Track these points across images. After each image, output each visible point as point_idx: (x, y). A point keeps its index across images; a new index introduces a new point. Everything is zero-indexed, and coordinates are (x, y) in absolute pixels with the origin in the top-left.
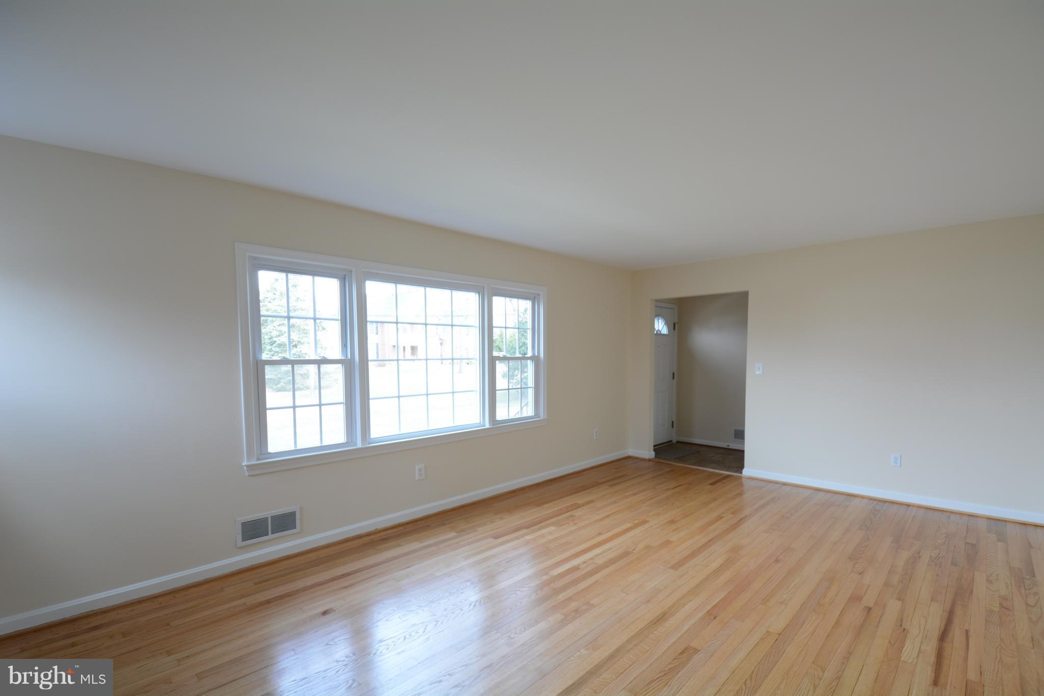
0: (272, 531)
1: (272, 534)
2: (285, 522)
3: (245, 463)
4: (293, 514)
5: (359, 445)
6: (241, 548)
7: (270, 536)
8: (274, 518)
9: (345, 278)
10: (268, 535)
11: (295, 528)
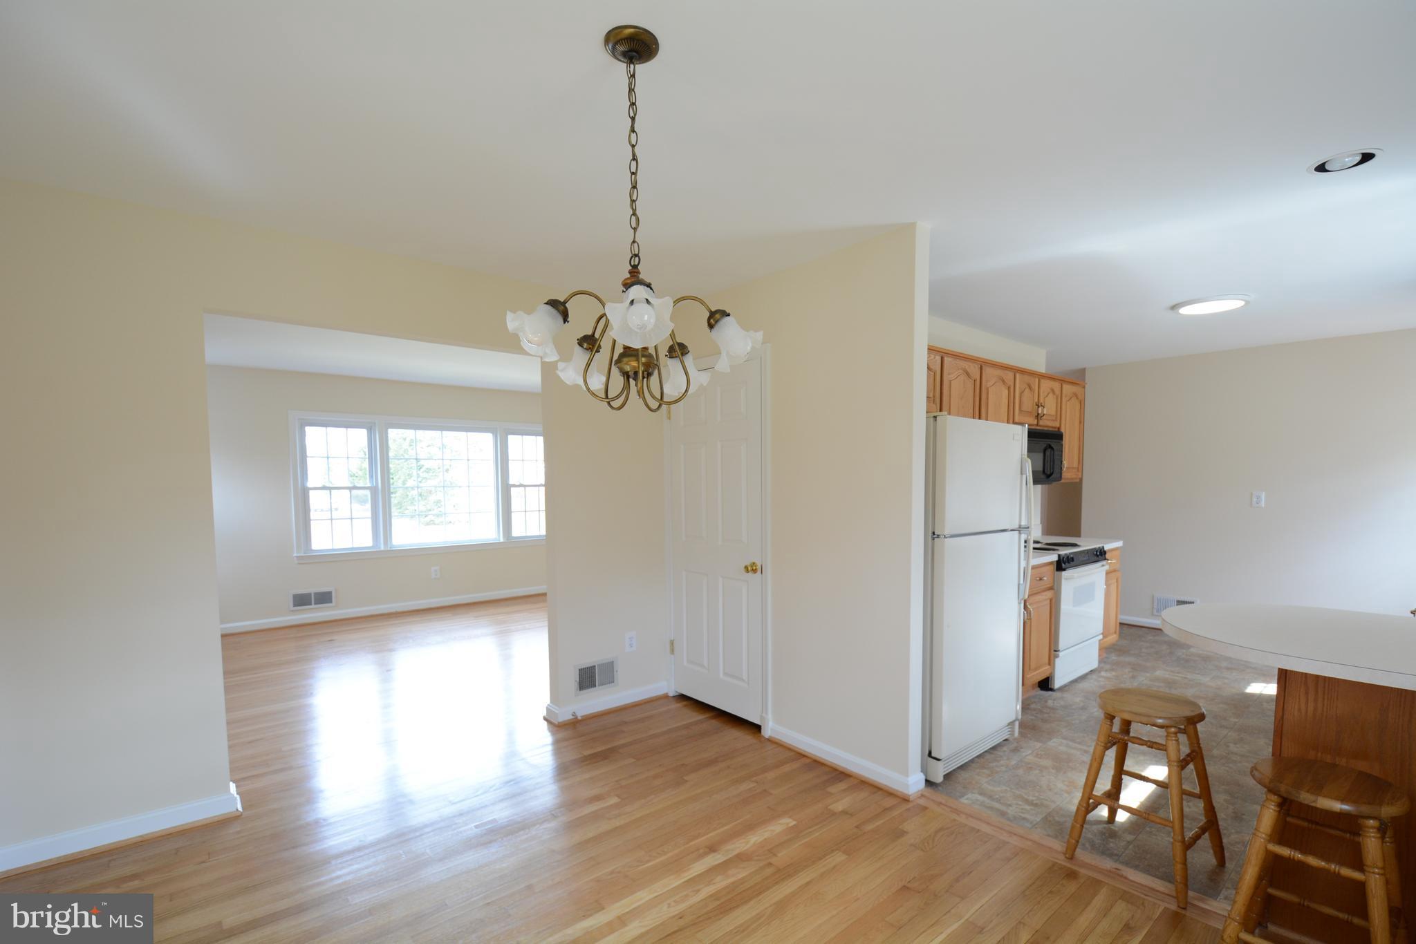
0: (315, 602)
1: (315, 604)
2: (324, 598)
3: (295, 555)
4: (329, 593)
5: (382, 548)
6: (293, 611)
7: (313, 606)
8: (316, 594)
9: (371, 429)
10: (311, 604)
11: (331, 602)
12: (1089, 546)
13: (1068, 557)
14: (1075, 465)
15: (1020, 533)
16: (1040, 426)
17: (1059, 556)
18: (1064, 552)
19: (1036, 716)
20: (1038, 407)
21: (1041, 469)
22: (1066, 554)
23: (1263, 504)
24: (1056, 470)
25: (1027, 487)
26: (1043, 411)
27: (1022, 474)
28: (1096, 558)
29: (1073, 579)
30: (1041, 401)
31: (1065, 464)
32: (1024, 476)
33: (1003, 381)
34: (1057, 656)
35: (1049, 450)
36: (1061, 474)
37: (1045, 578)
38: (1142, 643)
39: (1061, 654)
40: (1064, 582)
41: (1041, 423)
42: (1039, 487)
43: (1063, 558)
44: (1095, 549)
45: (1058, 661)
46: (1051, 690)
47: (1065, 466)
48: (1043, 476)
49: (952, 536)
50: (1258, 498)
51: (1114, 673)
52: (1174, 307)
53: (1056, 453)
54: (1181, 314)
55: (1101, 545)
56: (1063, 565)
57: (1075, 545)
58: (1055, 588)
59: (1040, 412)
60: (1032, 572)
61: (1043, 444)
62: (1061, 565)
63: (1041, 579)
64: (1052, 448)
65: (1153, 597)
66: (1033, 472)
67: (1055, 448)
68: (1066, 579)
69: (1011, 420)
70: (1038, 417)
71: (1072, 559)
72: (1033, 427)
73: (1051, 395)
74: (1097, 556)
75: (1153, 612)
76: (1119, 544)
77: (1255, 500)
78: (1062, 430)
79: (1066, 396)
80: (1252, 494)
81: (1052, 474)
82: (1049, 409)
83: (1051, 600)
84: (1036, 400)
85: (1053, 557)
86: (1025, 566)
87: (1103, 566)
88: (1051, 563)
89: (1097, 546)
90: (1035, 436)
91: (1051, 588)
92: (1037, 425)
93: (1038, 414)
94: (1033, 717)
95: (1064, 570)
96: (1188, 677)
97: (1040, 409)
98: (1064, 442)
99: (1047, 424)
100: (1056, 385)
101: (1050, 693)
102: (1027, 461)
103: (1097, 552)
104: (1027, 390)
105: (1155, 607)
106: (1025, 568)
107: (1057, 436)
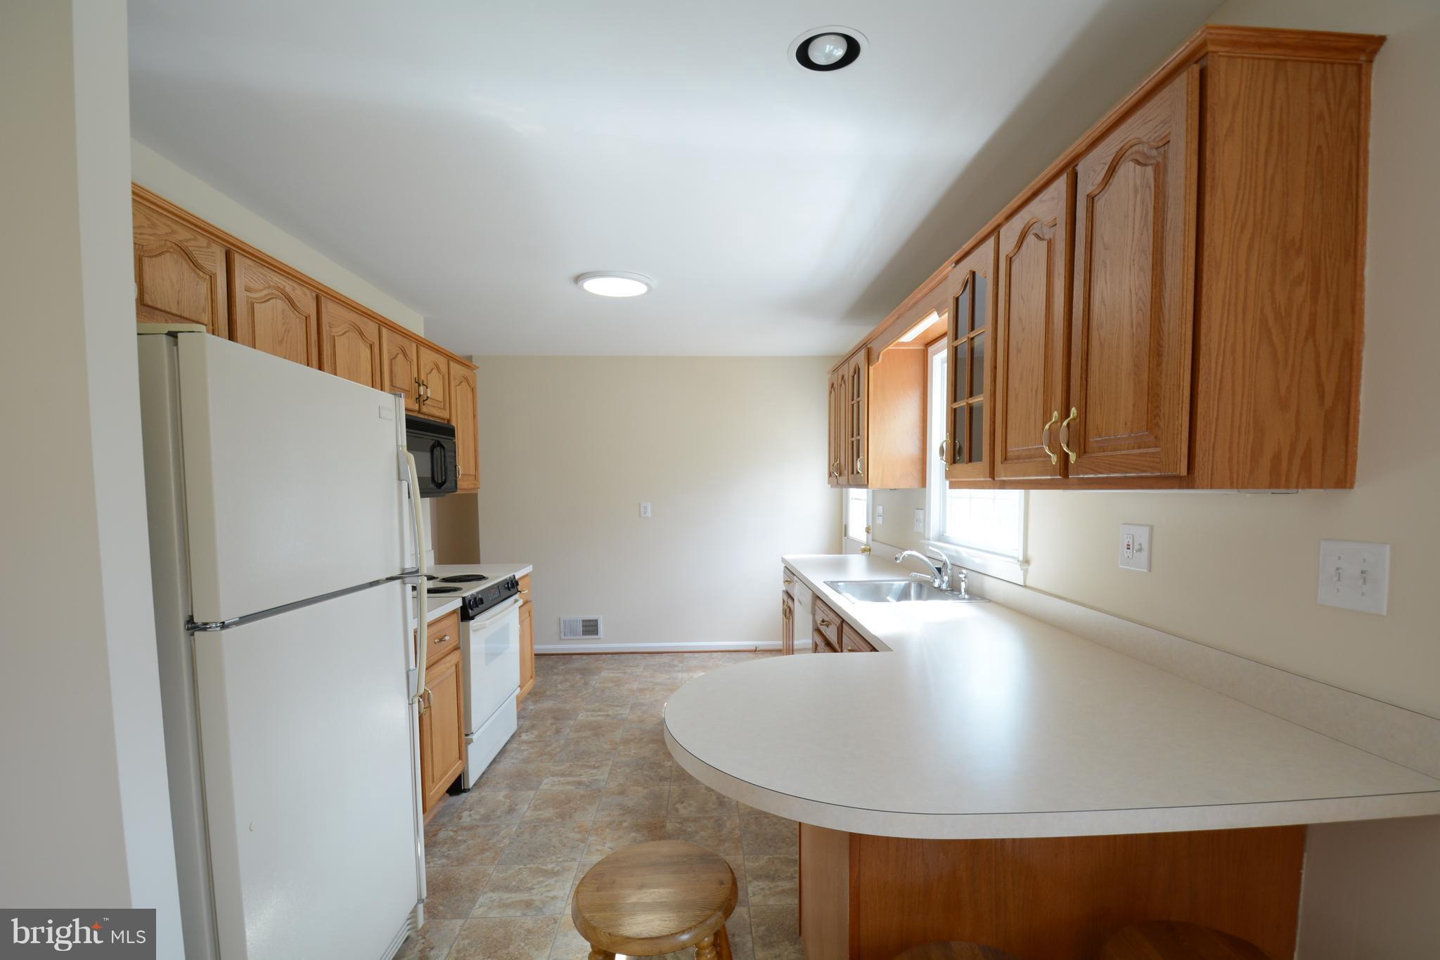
12: (500, 577)
13: (475, 598)
14: (472, 472)
15: (404, 583)
16: (424, 414)
17: (464, 599)
18: (471, 590)
19: (448, 857)
20: (419, 385)
21: (429, 475)
22: (471, 595)
23: (649, 514)
24: (450, 478)
25: (410, 503)
26: (426, 392)
27: (400, 479)
28: (507, 593)
29: (483, 628)
30: (423, 377)
31: (460, 468)
32: (405, 484)
33: (361, 333)
34: (470, 741)
35: (438, 448)
36: (456, 481)
37: (447, 638)
38: (555, 677)
39: (474, 737)
40: (473, 637)
41: (424, 409)
42: (428, 500)
43: (470, 601)
44: (506, 579)
45: (471, 749)
46: (465, 791)
47: (461, 472)
48: (432, 486)
49: (244, 620)
50: (645, 508)
51: (536, 732)
52: (578, 279)
53: (448, 454)
54: (585, 291)
55: (511, 575)
56: (470, 611)
57: (480, 578)
58: (461, 647)
59: (422, 393)
60: (428, 633)
61: (429, 439)
62: (467, 612)
63: (441, 640)
64: (442, 447)
65: (560, 619)
66: (419, 478)
67: (445, 446)
68: (474, 631)
69: (377, 382)
70: (419, 399)
71: (481, 601)
72: (412, 414)
73: (435, 371)
74: (509, 589)
75: (560, 636)
76: (528, 569)
77: (642, 510)
78: (453, 423)
79: (454, 378)
80: (640, 505)
81: (444, 483)
82: (434, 390)
83: (457, 666)
84: (416, 375)
85: (458, 603)
86: (415, 627)
87: (516, 601)
88: (454, 612)
89: (507, 576)
90: (415, 425)
91: (456, 648)
92: (419, 412)
93: (420, 396)
94: (444, 861)
95: (473, 618)
96: (610, 713)
97: (422, 388)
98: (456, 440)
99: (433, 411)
100: (442, 361)
101: (464, 795)
102: (408, 462)
103: (508, 583)
104: (401, 357)
105: (562, 630)
106: (415, 632)
107: (447, 431)
